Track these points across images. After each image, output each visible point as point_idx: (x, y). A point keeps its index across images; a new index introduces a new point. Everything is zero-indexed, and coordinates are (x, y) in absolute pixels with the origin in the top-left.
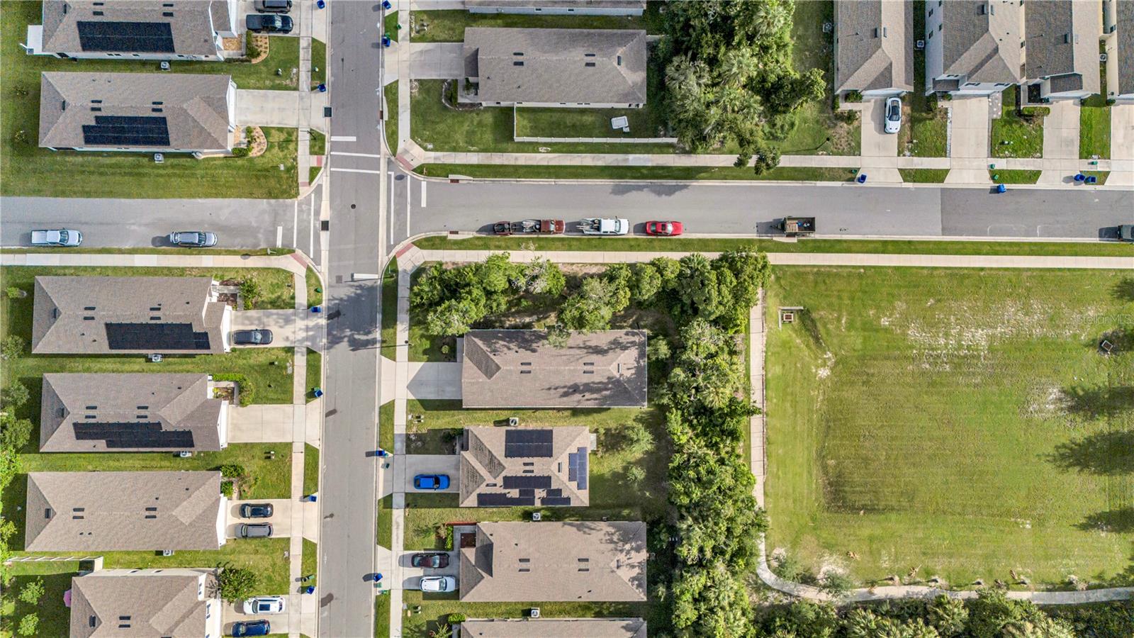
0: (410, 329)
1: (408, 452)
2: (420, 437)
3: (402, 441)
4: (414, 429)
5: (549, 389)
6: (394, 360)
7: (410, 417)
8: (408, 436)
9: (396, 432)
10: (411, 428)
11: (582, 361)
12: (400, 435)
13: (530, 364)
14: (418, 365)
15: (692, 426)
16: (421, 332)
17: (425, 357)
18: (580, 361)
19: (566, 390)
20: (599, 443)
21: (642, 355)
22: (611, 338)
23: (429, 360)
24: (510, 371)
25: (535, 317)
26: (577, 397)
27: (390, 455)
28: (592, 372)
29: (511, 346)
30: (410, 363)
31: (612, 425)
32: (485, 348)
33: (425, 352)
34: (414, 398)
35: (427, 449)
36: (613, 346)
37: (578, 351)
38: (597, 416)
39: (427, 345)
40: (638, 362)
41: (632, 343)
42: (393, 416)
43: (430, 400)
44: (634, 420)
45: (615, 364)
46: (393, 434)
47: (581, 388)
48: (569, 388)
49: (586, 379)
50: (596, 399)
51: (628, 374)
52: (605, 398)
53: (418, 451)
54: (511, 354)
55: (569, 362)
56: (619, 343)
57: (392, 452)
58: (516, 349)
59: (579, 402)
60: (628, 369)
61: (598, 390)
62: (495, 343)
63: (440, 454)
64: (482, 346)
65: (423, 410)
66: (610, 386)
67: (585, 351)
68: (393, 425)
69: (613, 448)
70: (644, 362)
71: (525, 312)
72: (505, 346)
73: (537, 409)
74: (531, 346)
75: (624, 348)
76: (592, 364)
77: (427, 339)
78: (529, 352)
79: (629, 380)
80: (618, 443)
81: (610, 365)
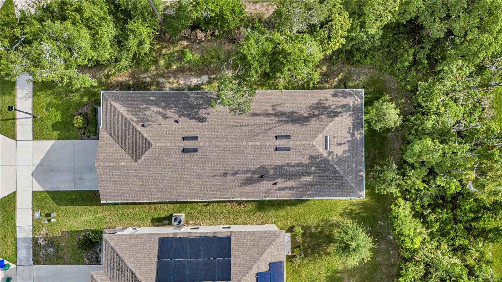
0: (34, 95)
1: (37, 262)
2: (51, 242)
3: (27, 248)
4: (44, 232)
5: (225, 175)
6: (14, 137)
7: (37, 215)
8: (35, 241)
9: (19, 235)
10: (40, 229)
11: (272, 134)
12: (24, 239)
13: (195, 138)
14: (47, 145)
15: (426, 223)
16: (49, 99)
17: (56, 133)
18: (270, 133)
19: (249, 175)
20: (295, 246)
21: (357, 125)
22: (314, 101)
23: (60, 138)
24: (167, 149)
25: (205, 78)
26: (266, 185)
27: (13, 266)
28: (288, 149)
29: (169, 113)
30: (37, 143)
31: (312, 221)
32: (129, 117)
33: (55, 127)
34: (42, 189)
35: (61, 258)
36: (317, 112)
37: (265, 120)
38: (291, 210)
39: (57, 116)
40: (353, 135)
41: (344, 106)
42: (14, 214)
43: (65, 192)
44: (341, 215)
45: (321, 137)
46: (15, 239)
47: (272, 172)
48: (254, 172)
49: (278, 159)
50: (291, 188)
51: (339, 151)
52: (306, 186)
53: (49, 261)
54: (169, 125)
55: (253, 135)
56: (325, 108)
57: (15, 262)
58: (176, 117)
59: (268, 192)
60: (340, 144)
61: (296, 176)
62: (144, 110)
63: (79, 263)
64: (125, 114)
65: (55, 206)
66: (313, 169)
67: (276, 118)
68: (15, 226)
69: (313, 253)
70: (361, 134)
71: (190, 70)
72: (160, 113)
73: (209, 203)
74: (197, 113)
75: (333, 114)
76: (288, 137)
77: (57, 110)
78: (194, 122)
79: (340, 161)
80: (319, 245)
81: (314, 138)
